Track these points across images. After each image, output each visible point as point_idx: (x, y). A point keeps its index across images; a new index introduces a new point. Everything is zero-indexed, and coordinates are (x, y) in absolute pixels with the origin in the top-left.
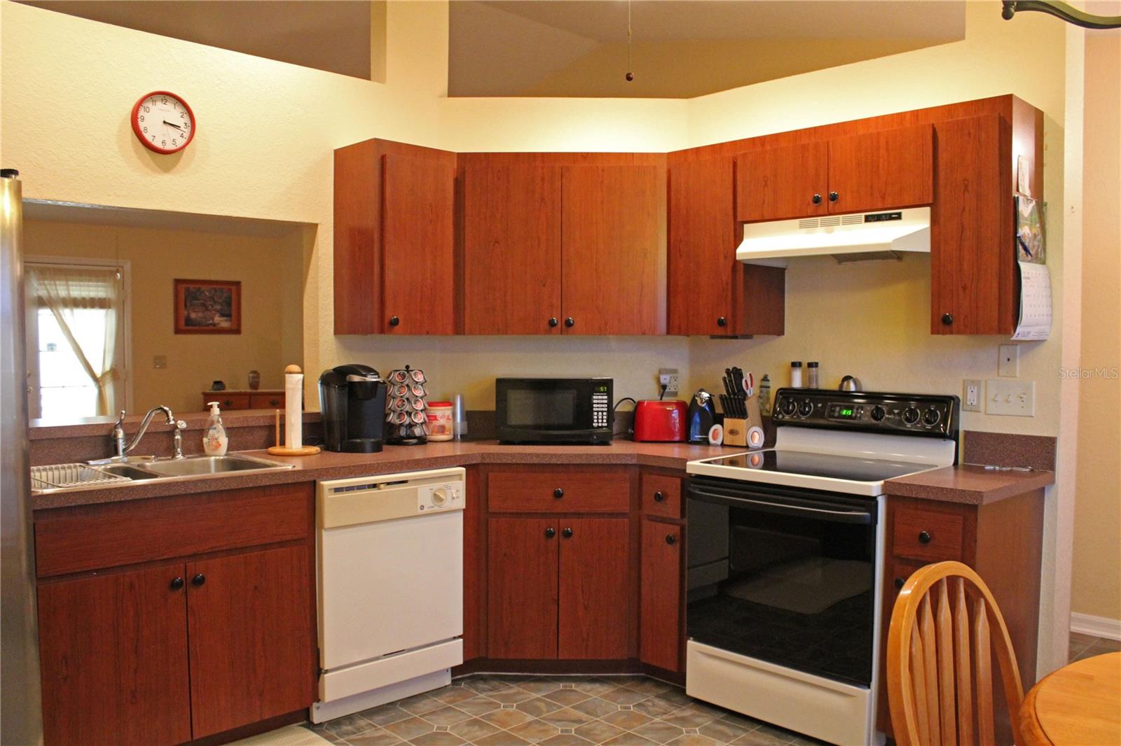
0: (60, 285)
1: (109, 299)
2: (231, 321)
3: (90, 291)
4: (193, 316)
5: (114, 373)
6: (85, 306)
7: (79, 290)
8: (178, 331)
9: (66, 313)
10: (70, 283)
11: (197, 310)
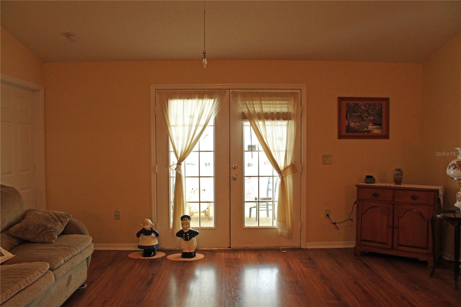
0: (256, 104)
1: (290, 112)
2: (381, 128)
3: (276, 108)
4: (352, 125)
5: (293, 167)
6: (273, 119)
7: (269, 107)
8: (340, 137)
9: (260, 124)
10: (263, 102)
11: (355, 121)
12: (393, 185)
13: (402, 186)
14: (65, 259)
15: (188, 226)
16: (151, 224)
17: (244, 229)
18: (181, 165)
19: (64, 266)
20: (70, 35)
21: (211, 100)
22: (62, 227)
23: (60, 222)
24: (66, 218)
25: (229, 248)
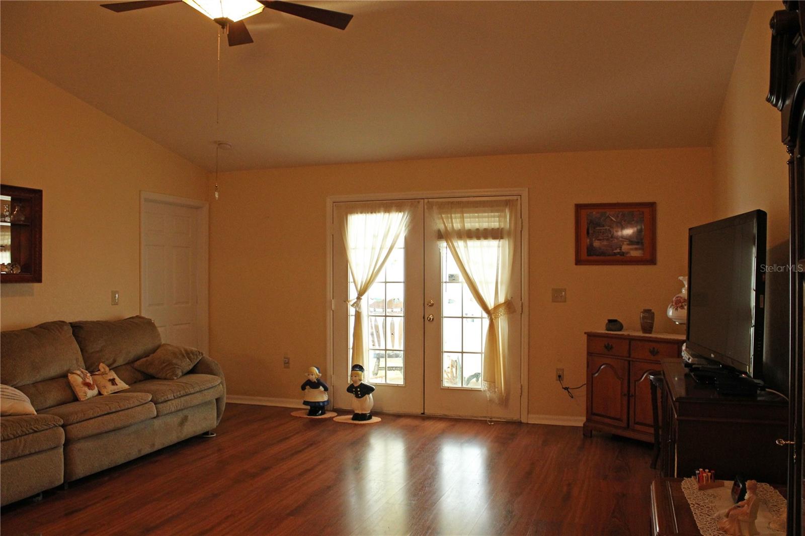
0: (456, 218)
1: (502, 229)
2: (642, 249)
3: (483, 222)
4: (596, 244)
5: (509, 306)
6: (478, 238)
7: (473, 222)
8: (578, 262)
9: (460, 245)
10: (465, 215)
11: (602, 238)
12: (640, 334)
13: (653, 335)
14: (175, 395)
15: (357, 378)
16: (317, 374)
17: (442, 389)
18: (361, 300)
19: (173, 402)
20: (221, 144)
21: (400, 214)
22: (190, 365)
23: (188, 360)
24: (196, 355)
25: (422, 414)
